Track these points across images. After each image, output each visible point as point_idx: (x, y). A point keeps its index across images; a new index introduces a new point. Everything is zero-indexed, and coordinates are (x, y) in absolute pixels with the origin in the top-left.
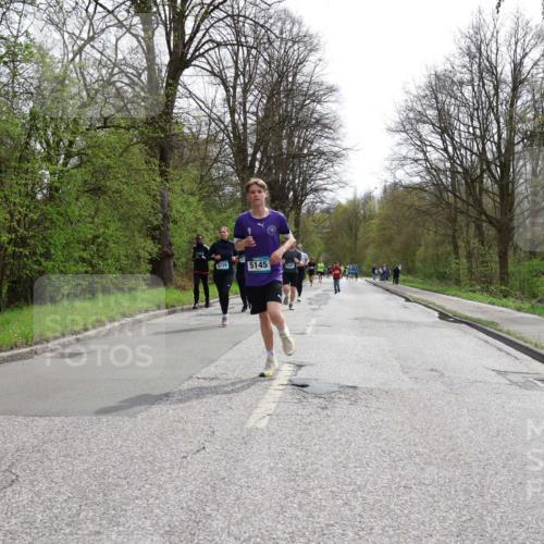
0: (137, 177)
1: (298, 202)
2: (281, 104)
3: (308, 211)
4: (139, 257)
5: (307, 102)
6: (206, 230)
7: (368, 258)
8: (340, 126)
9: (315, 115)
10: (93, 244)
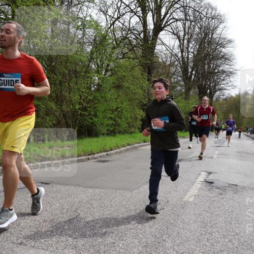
0: (137, 81)
1: (212, 95)
2: (205, 48)
3: (216, 98)
4: (136, 118)
5: (218, 47)
7: (245, 123)
8: (234, 59)
9: (222, 54)
10: (116, 111)
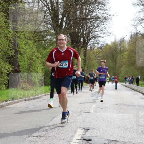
3: (91, 48)
4: (2, 73)
6: (38, 58)
7: (122, 73)
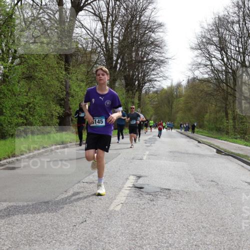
0: (52, 71)
1: (140, 87)
2: (132, 33)
3: (146, 92)
4: (52, 115)
5: (147, 32)
7: (178, 119)
8: (165, 45)
9: (151, 39)
10: (27, 107)
